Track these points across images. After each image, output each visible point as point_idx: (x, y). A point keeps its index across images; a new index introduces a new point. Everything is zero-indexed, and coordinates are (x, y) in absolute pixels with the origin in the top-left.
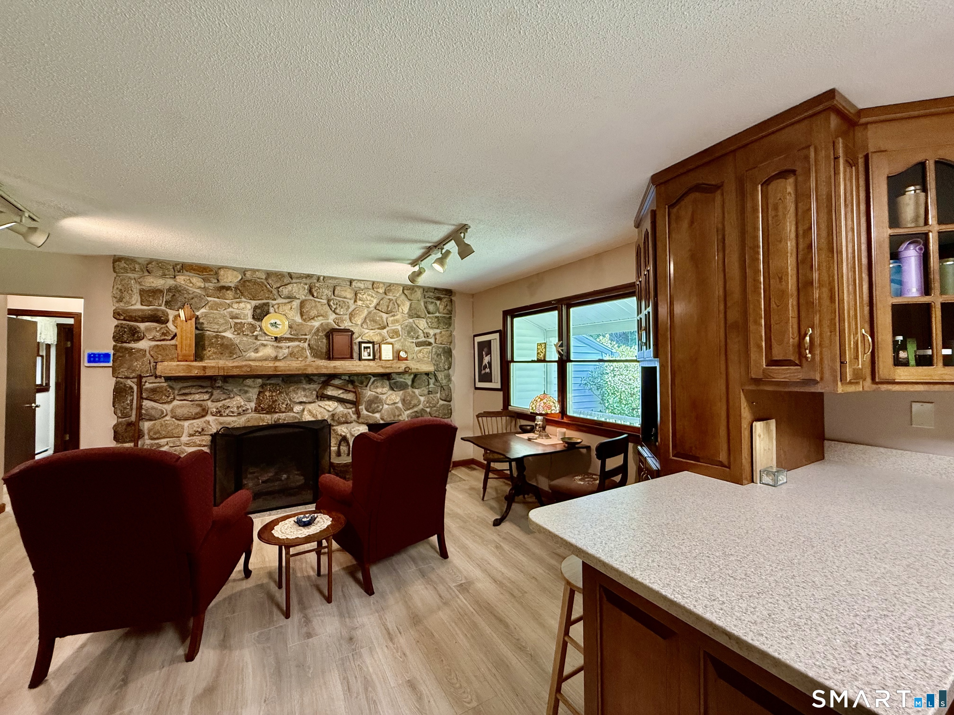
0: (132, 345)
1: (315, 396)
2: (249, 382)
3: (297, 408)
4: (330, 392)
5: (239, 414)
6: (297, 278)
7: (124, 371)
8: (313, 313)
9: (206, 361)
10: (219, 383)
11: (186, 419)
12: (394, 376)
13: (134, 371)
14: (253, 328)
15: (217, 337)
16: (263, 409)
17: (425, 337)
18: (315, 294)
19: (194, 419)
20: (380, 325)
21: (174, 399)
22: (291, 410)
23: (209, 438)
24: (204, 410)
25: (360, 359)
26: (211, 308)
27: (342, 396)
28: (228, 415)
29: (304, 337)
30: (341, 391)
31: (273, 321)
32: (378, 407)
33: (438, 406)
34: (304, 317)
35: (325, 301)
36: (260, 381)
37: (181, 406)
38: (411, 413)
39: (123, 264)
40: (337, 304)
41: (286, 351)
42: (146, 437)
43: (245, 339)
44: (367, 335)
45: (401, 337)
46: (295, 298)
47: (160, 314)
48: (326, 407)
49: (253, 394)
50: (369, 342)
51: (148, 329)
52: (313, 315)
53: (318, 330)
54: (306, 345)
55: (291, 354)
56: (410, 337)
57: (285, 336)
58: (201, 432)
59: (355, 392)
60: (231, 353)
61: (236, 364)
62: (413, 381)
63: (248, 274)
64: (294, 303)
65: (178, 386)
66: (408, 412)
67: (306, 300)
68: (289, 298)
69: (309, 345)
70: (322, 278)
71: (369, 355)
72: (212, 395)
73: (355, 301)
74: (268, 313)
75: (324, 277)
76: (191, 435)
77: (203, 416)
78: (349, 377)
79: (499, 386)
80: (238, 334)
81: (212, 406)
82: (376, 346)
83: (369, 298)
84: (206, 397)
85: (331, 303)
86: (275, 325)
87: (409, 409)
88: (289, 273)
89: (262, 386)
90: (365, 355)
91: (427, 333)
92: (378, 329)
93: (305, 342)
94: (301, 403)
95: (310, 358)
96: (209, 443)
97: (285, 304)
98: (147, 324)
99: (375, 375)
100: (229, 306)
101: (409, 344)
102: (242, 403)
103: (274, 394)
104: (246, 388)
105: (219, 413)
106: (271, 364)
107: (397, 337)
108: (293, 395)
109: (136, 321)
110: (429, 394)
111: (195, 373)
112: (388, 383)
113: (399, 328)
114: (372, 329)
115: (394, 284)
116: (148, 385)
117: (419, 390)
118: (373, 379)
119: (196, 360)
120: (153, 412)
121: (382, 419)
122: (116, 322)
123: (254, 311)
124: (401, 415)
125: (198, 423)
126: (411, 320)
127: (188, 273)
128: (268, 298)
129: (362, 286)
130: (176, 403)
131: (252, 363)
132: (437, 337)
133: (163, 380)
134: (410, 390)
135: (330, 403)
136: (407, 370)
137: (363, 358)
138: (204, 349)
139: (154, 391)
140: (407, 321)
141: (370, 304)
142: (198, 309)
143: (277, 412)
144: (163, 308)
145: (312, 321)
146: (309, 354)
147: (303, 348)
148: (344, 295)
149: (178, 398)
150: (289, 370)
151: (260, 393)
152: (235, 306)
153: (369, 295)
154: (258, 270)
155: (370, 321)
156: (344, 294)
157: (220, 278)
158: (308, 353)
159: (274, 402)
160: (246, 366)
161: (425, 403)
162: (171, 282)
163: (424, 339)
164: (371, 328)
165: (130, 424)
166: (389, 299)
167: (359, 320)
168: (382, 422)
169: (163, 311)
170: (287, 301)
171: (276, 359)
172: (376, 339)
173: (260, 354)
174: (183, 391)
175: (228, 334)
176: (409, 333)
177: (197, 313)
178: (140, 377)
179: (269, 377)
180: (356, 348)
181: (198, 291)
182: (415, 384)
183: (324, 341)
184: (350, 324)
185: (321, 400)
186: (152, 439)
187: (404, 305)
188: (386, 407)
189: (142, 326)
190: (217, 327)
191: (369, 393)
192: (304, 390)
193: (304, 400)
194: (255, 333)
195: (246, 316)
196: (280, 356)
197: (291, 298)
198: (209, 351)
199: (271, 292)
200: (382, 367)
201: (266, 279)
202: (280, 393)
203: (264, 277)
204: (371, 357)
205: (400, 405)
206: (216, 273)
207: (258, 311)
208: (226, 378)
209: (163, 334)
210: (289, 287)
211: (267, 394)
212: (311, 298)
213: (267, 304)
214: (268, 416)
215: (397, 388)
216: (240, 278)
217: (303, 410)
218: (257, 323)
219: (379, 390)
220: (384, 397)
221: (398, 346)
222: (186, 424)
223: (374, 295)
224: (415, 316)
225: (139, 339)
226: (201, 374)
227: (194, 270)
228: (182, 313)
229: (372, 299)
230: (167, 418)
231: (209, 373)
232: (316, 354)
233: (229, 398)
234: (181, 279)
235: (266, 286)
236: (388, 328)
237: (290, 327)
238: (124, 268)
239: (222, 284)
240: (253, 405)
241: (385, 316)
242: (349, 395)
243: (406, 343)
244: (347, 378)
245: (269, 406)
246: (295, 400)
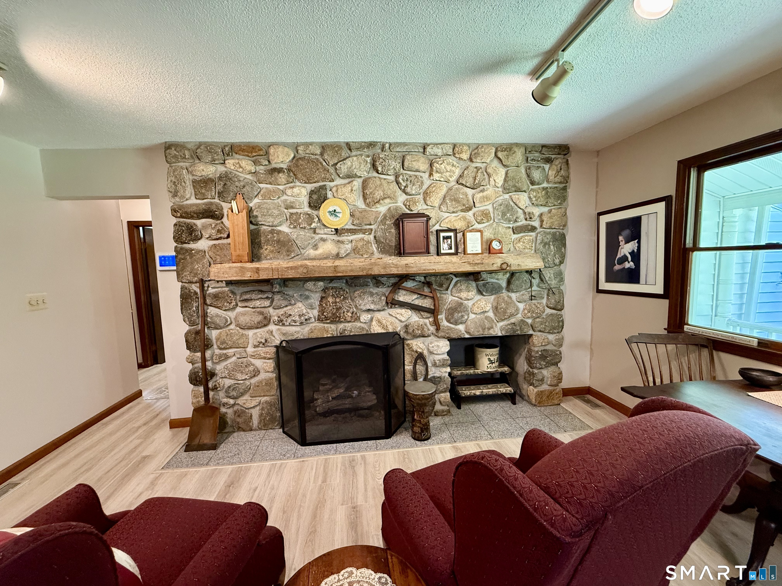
0: (192, 246)
1: (384, 303)
2: (310, 285)
3: (365, 317)
4: (403, 297)
5: (302, 323)
6: (358, 149)
7: (187, 275)
8: (378, 194)
9: (263, 262)
10: (277, 288)
11: (250, 328)
12: (484, 276)
13: (196, 275)
14: (310, 219)
15: (272, 232)
16: (326, 318)
17: (526, 219)
18: (380, 169)
19: (257, 328)
20: (464, 205)
21: (237, 305)
22: (358, 319)
23: (274, 350)
24: (265, 318)
25: (438, 253)
26: (264, 197)
27: (417, 302)
28: (290, 325)
29: (368, 227)
30: (415, 296)
31: (331, 209)
32: (462, 316)
33: (544, 316)
34: (368, 201)
35: (392, 178)
36: (321, 283)
37: (244, 314)
38: (506, 326)
39: (173, 152)
40: (407, 180)
41: (349, 247)
42: (215, 346)
43: (302, 233)
44: (447, 220)
45: (492, 221)
46: (356, 176)
47: (214, 208)
48: (398, 316)
49: (315, 299)
50: (449, 230)
51: (205, 227)
52: (378, 197)
53: (385, 217)
54: (372, 237)
55: (355, 250)
56: (505, 220)
57: (347, 227)
58: (265, 343)
59: (433, 298)
60: (289, 251)
61: (291, 264)
62: (509, 282)
63: (301, 149)
64: (355, 183)
65: (241, 289)
66: (502, 324)
67: (370, 178)
68: (348, 176)
69: (375, 237)
70: (387, 145)
71: (451, 248)
72: (272, 302)
73: (431, 174)
74: (325, 199)
75: (390, 145)
76: (255, 346)
77: (265, 326)
78: (425, 277)
79: (659, 290)
80: (295, 227)
81: (274, 314)
82: (460, 235)
83: (449, 168)
84: (267, 303)
85: (400, 180)
86: (334, 213)
87: (503, 320)
88: (348, 144)
89: (324, 290)
90: (444, 248)
91: (529, 213)
92: (462, 211)
93: (370, 234)
94: (369, 310)
95: (377, 255)
96: (273, 356)
97: (345, 185)
98: (204, 220)
99: (456, 275)
100: (284, 192)
101: (504, 230)
102: (304, 311)
103: (338, 300)
104: (307, 293)
105: (280, 322)
106: (329, 263)
107: (487, 222)
108: (359, 301)
109: (192, 217)
110: (531, 300)
111: (247, 276)
112: (474, 284)
113: (490, 208)
114: (453, 212)
115: (483, 145)
116: (211, 291)
117: (518, 294)
118: (455, 280)
119: (252, 261)
120: (217, 320)
121: (468, 333)
122: (174, 220)
123: (310, 197)
124: (492, 328)
125: (261, 333)
126: (507, 196)
127: (237, 156)
128: (324, 179)
129: (439, 151)
130: (239, 310)
131: (308, 263)
132: (545, 218)
133: (224, 285)
134: (504, 294)
135: (403, 311)
136: (504, 266)
137: (442, 252)
138: (260, 247)
139: (216, 296)
140: (502, 198)
141: (451, 176)
142: (251, 199)
143: (342, 322)
144: (217, 200)
145: (378, 205)
146: (375, 250)
147: (368, 242)
148: (416, 167)
149: (240, 304)
150: (352, 271)
151: (322, 298)
152: (289, 192)
153: (448, 164)
154: (311, 144)
155: (451, 200)
156: (416, 165)
157: (270, 158)
158: (374, 247)
159: (338, 309)
160: (301, 266)
161: (526, 312)
162: (221, 169)
163: (524, 222)
164: (452, 210)
165: (197, 333)
166: (476, 168)
167: (435, 200)
168: (467, 336)
169: (217, 205)
170: (347, 181)
171: (338, 256)
172: (459, 225)
173: (320, 251)
174: (247, 296)
175: (284, 228)
176: (504, 214)
177: (251, 205)
178: (202, 282)
179: (332, 279)
180: (433, 239)
181: (249, 177)
182: (512, 286)
183: (393, 230)
184: (425, 207)
185: (391, 307)
186: (221, 349)
187: (497, 174)
188: (472, 316)
189: (199, 223)
190: (271, 219)
191: (451, 298)
192: (372, 294)
193: (372, 307)
194: (313, 225)
195: (301, 203)
196: (343, 253)
197: (351, 176)
198: (266, 250)
199: (328, 171)
200: (469, 263)
201: (322, 154)
202: (345, 298)
203: (318, 152)
204: (453, 251)
205: (491, 314)
206: (267, 153)
207: (315, 197)
208: (285, 282)
209: (219, 231)
210: (348, 162)
211: (330, 300)
212: (375, 174)
213: (323, 188)
214: (333, 326)
215: (486, 292)
216: (292, 155)
217: (372, 319)
218: (315, 213)
219: (464, 295)
220: (470, 303)
221: (488, 234)
222: (251, 333)
223: (455, 163)
224: (513, 189)
225: (197, 239)
226: (255, 277)
227: (243, 150)
228: (234, 204)
229: (453, 168)
230: (232, 327)
231: (263, 276)
232: (384, 250)
233: (291, 304)
234: (230, 162)
235: (321, 164)
236: (474, 210)
237: (352, 215)
238: (175, 157)
239: (274, 165)
240: (315, 313)
241: (470, 192)
242: (425, 301)
243: (500, 229)
244: (422, 279)
245: (334, 314)
246: (362, 307)
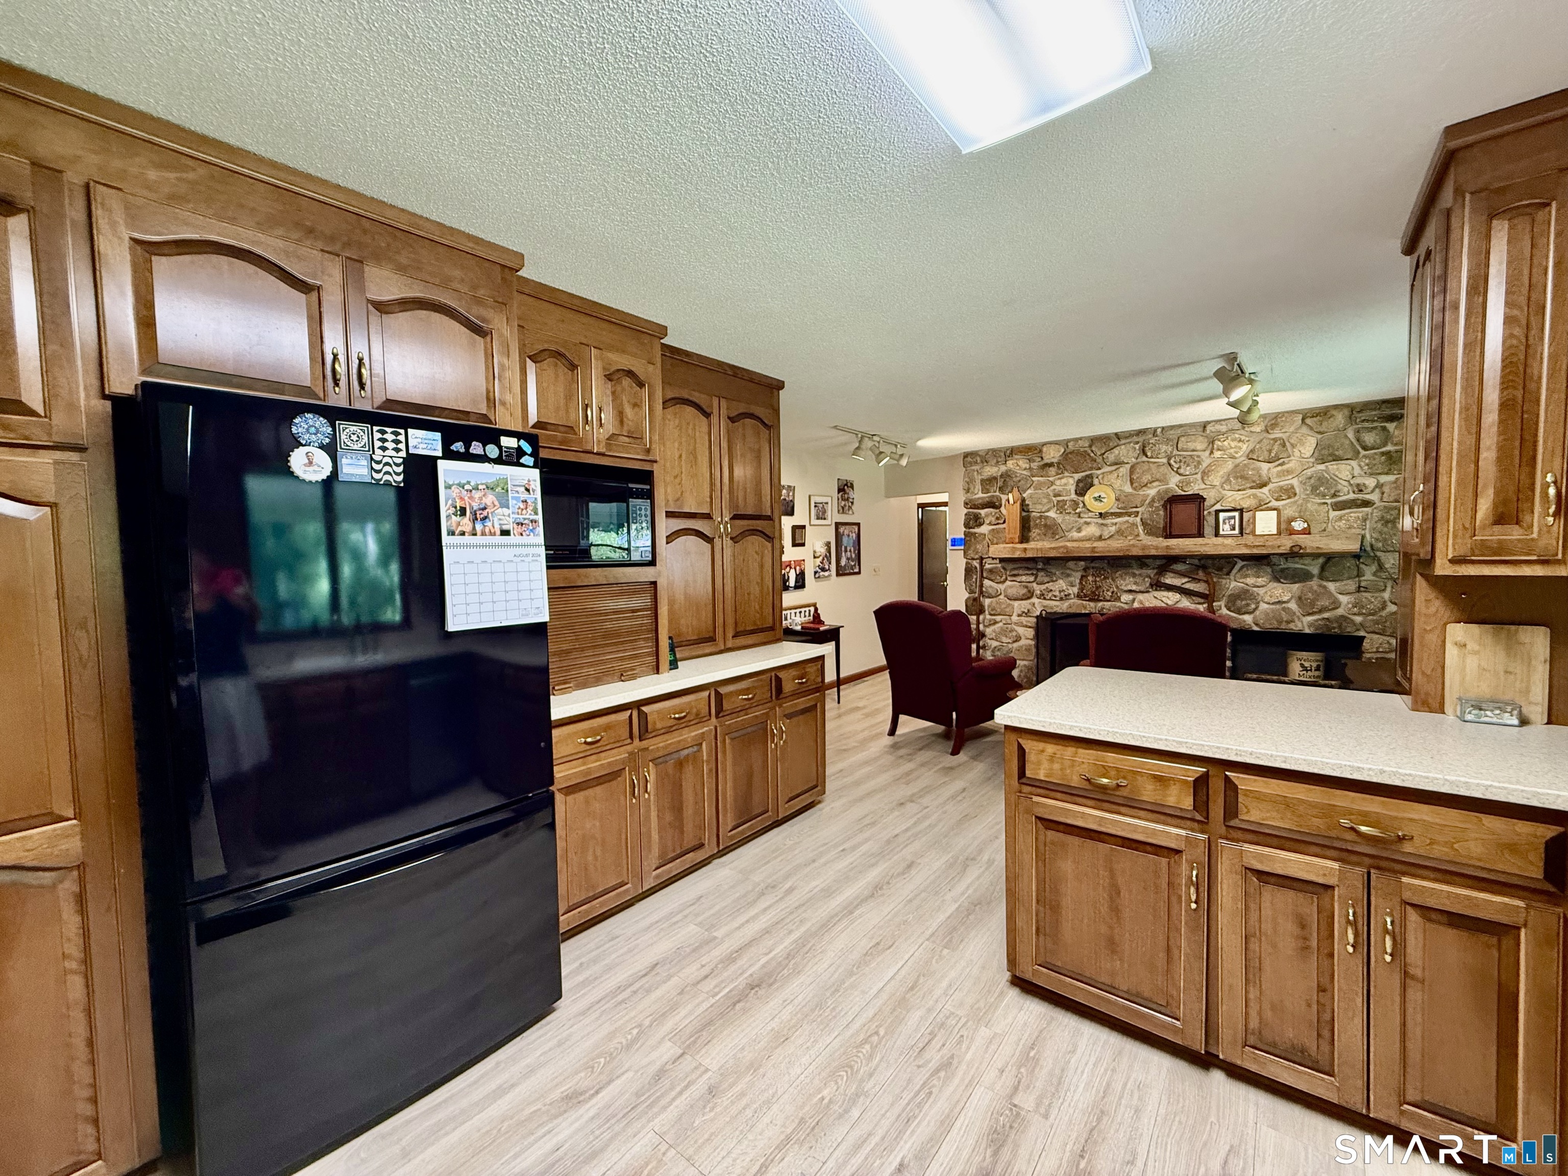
0: (976, 530)
1: (1148, 585)
2: (1071, 564)
3: (1125, 597)
4: (1169, 580)
5: (1061, 599)
6: (1126, 438)
7: (971, 553)
8: (1146, 478)
9: (1032, 543)
10: (1040, 566)
11: (1016, 599)
12: (1275, 560)
13: (977, 553)
14: (1075, 504)
15: (1041, 517)
16: (1085, 596)
17: (1354, 492)
18: (1149, 454)
19: (1022, 600)
20: (1254, 482)
21: (1006, 579)
22: (1118, 599)
23: (1035, 620)
24: (1029, 591)
25: (1217, 534)
26: (1036, 489)
27: (1187, 586)
28: (1050, 599)
29: (1135, 510)
30: (1186, 580)
31: (1096, 495)
32: (1248, 605)
33: (1384, 613)
34: (1134, 485)
35: (1165, 460)
36: (1083, 563)
37: (1011, 587)
38: (1317, 620)
39: (969, 459)
40: (1180, 461)
41: (1113, 529)
42: (987, 612)
43: (1067, 517)
44: (1230, 500)
45: (1297, 498)
46: (1123, 463)
47: (995, 500)
48: (1164, 599)
49: (1076, 577)
50: (1234, 510)
51: (987, 515)
52: (1146, 481)
53: (1153, 500)
54: (1138, 519)
55: (1120, 532)
56: (1318, 495)
57: (1112, 511)
58: (1027, 614)
59: (1206, 582)
60: (1054, 534)
61: (1053, 545)
62: (1323, 568)
63: (1070, 444)
64: (1121, 469)
65: (1011, 566)
66: (1310, 618)
67: (1138, 463)
68: (1116, 464)
69: (1141, 519)
70: (1159, 430)
71: (1234, 529)
72: (1036, 578)
73: (1212, 453)
74: (1092, 485)
75: (1163, 428)
76: (1019, 616)
77: (1029, 598)
78: (1199, 560)
80: (1061, 513)
81: (1038, 589)
82: (1246, 516)
83: (1233, 444)
84: (1032, 579)
85: (1172, 462)
86: (1099, 499)
87: (1309, 614)
88: (1116, 434)
89: (1085, 570)
90: (1225, 529)
91: (1358, 485)
92: (1251, 488)
93: (1136, 516)
94: (1130, 591)
95: (1142, 536)
96: (1034, 625)
97: (1111, 472)
98: (986, 510)
99: (1243, 557)
100: (1052, 483)
101: (1316, 506)
102: (1065, 588)
103: (1098, 579)
104: (1068, 571)
105: (1042, 596)
106: (1088, 545)
107: (1289, 498)
108: (1120, 582)
109: (978, 508)
110: (1359, 591)
111: (1017, 555)
112: (1269, 570)
113: (1295, 482)
114: (1239, 490)
115: (1283, 414)
116: (987, 566)
117: (1338, 584)
118: (1240, 564)
119: (1021, 542)
120: (990, 590)
121: (1257, 625)
122: (966, 511)
123: (1077, 485)
124: (1293, 621)
125: (1025, 605)
126: (1322, 467)
127: (1016, 457)
128: (1091, 469)
129: (1223, 428)
130: (1008, 583)
131: (1069, 544)
132: (1386, 489)
133: (998, 561)
134: (1314, 583)
135: (1170, 594)
136: (1296, 549)
137: (1221, 532)
138: (1029, 531)
139: (991, 571)
140: (1313, 469)
141: (1236, 453)
142: (1025, 491)
143: (1101, 601)
144: (997, 493)
145: (1144, 488)
146: (1141, 531)
147: (1134, 525)
148: (1192, 448)
149: (1009, 578)
150: (1109, 551)
151: (1082, 577)
152: (1058, 482)
153: (1233, 440)
154: (1081, 439)
155: (1236, 478)
156: (1191, 446)
157: (1044, 455)
158: (1140, 529)
159: (1097, 588)
160: (1062, 547)
161: (1350, 606)
162: (1003, 468)
163: (1352, 496)
164: (1237, 488)
165: (975, 600)
166: (1273, 439)
167: (1216, 479)
168: (1256, 628)
169: (997, 497)
170: (1114, 468)
171: (1100, 538)
172: (1245, 504)
173: (1083, 534)
174: (1015, 572)
175: (1052, 514)
176: (1314, 489)
177: (1024, 495)
178: (982, 559)
179: (1093, 559)
180: (1211, 520)
181: (1025, 472)
182: (1327, 574)
183: (1162, 513)
184: (1204, 486)
185: (1156, 590)
186: (991, 615)
187: (1303, 444)
188: (1263, 606)
189: (983, 512)
190: (1041, 507)
191: (1233, 584)
192: (1134, 575)
193: (1134, 588)
194: (1078, 511)
195: (1068, 493)
196: (1106, 534)
197: (1118, 463)
198: (1035, 533)
199: (1095, 461)
200: (1246, 546)
201: (1090, 446)
202: (1105, 578)
203: (1087, 445)
204: (1237, 531)
205: (1293, 606)
206: (1041, 451)
207: (1081, 485)
208: (1048, 561)
209: (997, 519)
210: (1116, 451)
211: (1090, 578)
212: (1145, 459)
213: (1090, 476)
214: (1092, 604)
215: (1285, 579)
216: (1063, 450)
217: (1134, 600)
218: (1081, 499)
219: (1250, 581)
220: (1261, 591)
221: (1288, 512)
222: (1016, 604)
223: (1243, 438)
224: (1331, 458)
225: (981, 525)
226: (1023, 556)
227: (1021, 452)
228: (1010, 496)
229: (1240, 444)
230: (1002, 597)
231: (1029, 555)
232: (1150, 530)
233: (1053, 581)
234: (1010, 464)
235: (1089, 455)
236: (1271, 486)
237: (1117, 499)
238: (970, 463)
239: (1046, 461)
240: (1076, 590)
241: (1265, 466)
242: (1198, 585)
243: (1309, 505)
244: (1196, 562)
245: (1093, 593)
246: (1122, 587)
